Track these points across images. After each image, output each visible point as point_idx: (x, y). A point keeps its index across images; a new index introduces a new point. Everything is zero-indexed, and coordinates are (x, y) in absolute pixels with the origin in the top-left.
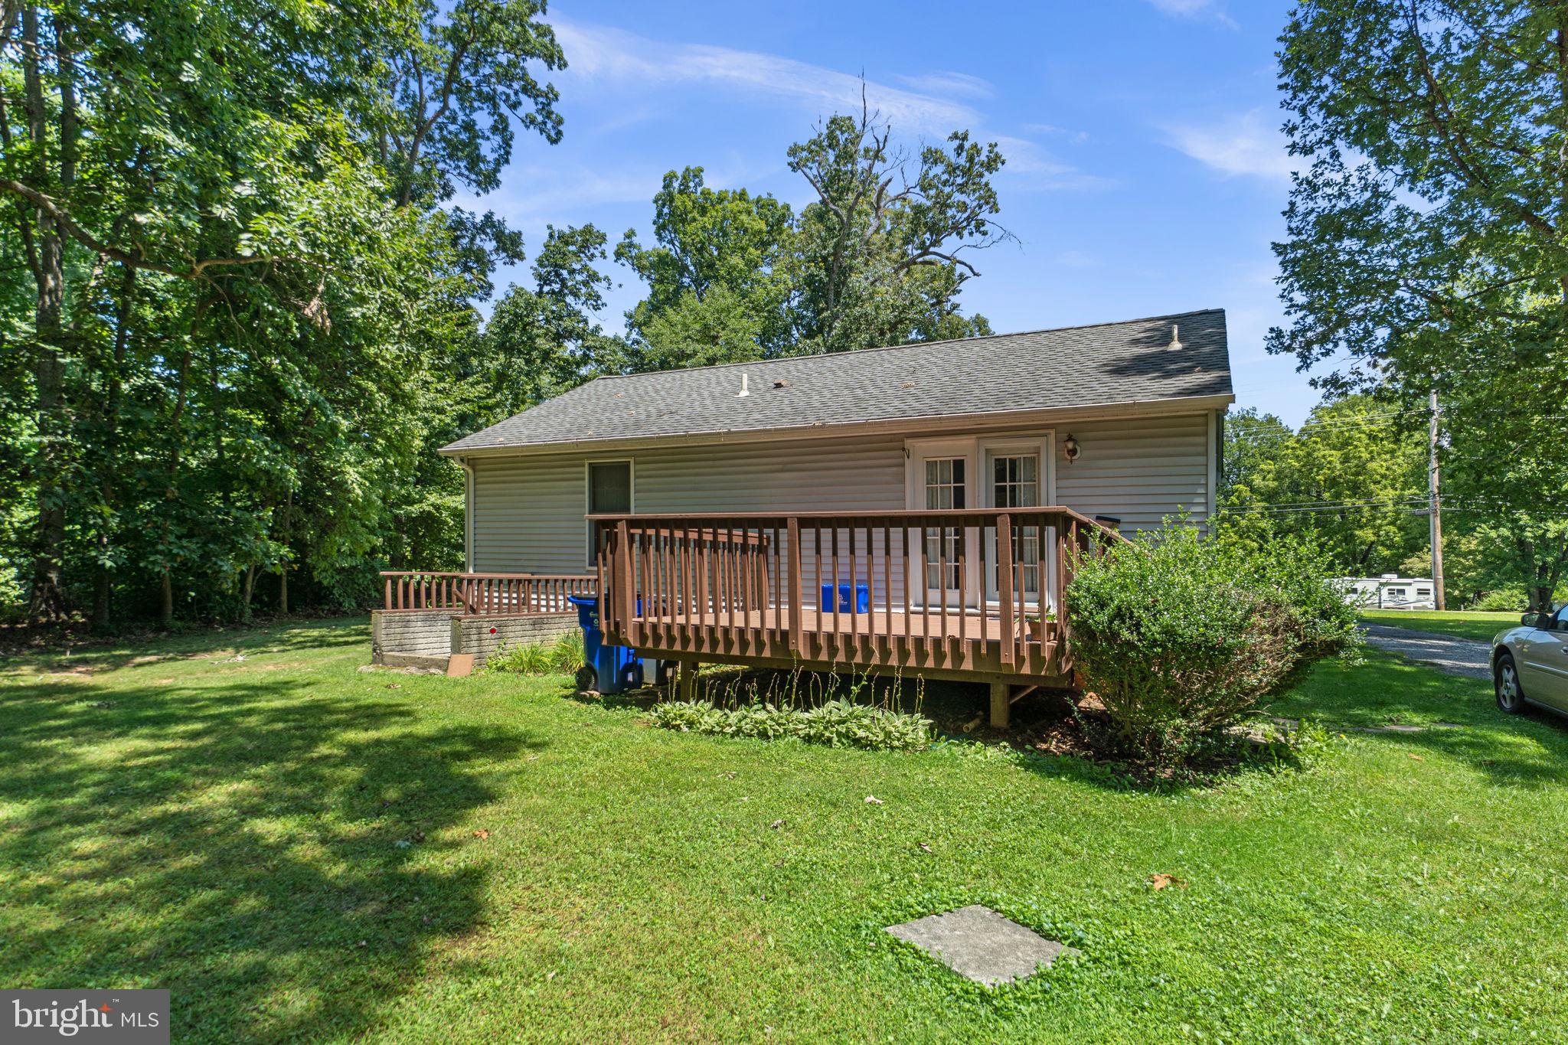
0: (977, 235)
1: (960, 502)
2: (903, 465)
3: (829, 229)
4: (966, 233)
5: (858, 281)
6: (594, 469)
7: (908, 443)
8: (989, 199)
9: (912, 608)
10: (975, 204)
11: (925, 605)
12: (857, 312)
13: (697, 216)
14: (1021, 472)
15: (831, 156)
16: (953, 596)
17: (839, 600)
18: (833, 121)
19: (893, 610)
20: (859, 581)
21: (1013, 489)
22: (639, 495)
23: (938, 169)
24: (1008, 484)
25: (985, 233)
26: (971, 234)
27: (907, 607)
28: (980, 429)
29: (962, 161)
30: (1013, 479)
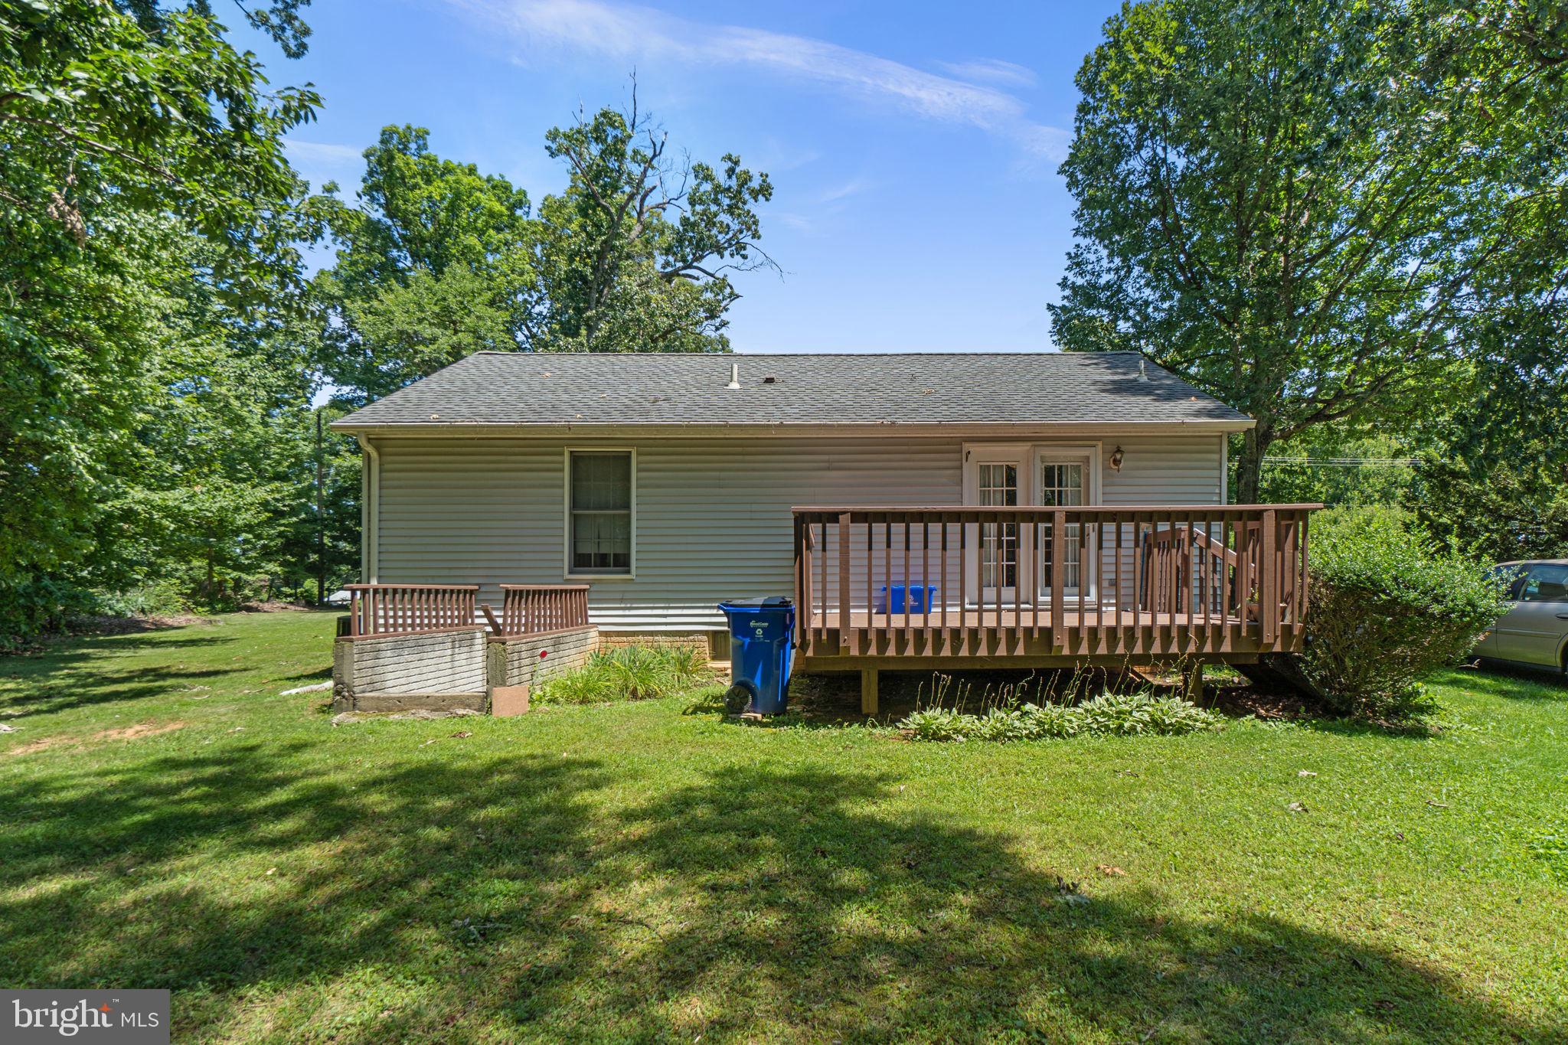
0: (738, 258)
1: (1011, 499)
2: (961, 468)
3: (597, 226)
4: (727, 253)
5: (627, 283)
6: (575, 459)
7: (967, 446)
8: (751, 226)
9: (967, 606)
10: (737, 228)
11: (980, 602)
12: (628, 314)
13: (421, 183)
14: (1069, 477)
15: (595, 149)
16: (1008, 593)
17: (910, 601)
18: (604, 115)
19: (948, 609)
20: (915, 582)
21: (1060, 492)
22: (644, 491)
23: (707, 187)
24: (1056, 489)
25: (744, 257)
26: (732, 255)
27: (962, 605)
28: (1036, 438)
29: (734, 183)
30: (1060, 485)
